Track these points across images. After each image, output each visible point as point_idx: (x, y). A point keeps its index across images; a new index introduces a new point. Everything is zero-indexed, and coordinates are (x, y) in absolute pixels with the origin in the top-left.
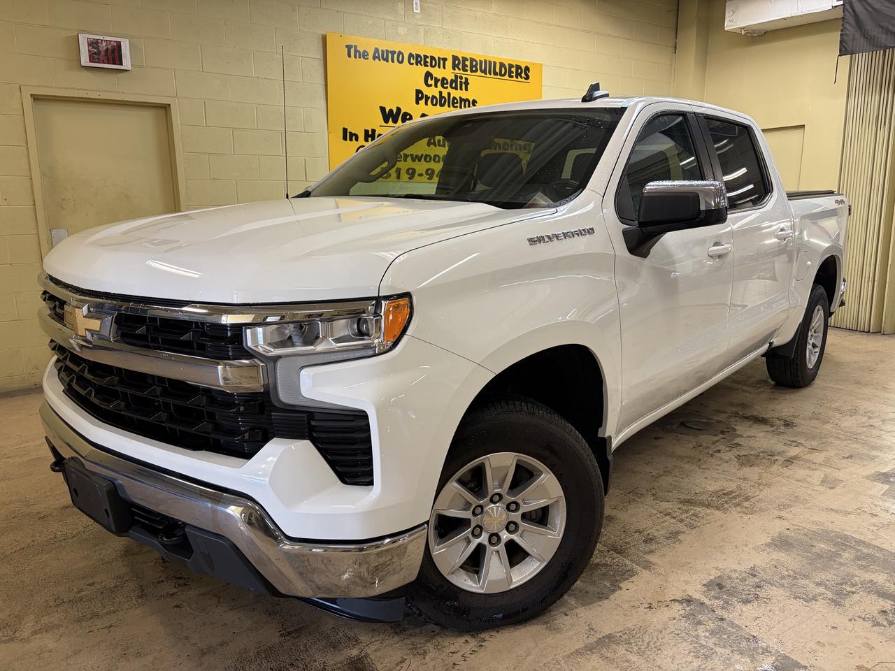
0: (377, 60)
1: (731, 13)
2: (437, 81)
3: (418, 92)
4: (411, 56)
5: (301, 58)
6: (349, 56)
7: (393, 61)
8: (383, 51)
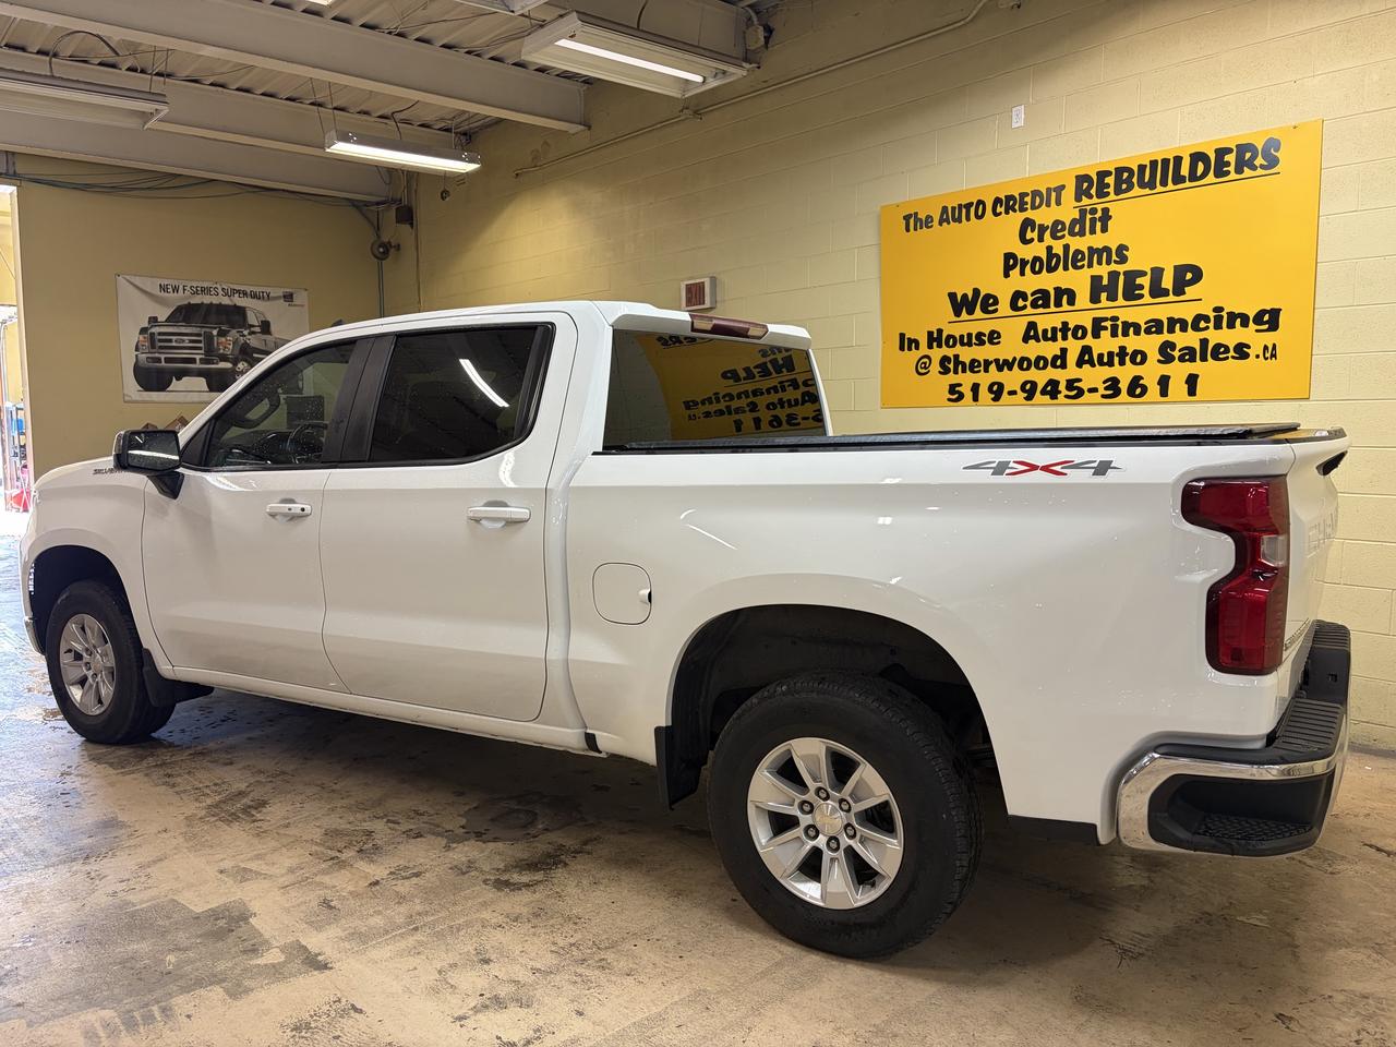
0: (945, 224)
2: (1042, 229)
3: (1009, 256)
4: (997, 202)
5: (856, 250)
6: (908, 230)
7: (969, 219)
8: (954, 209)
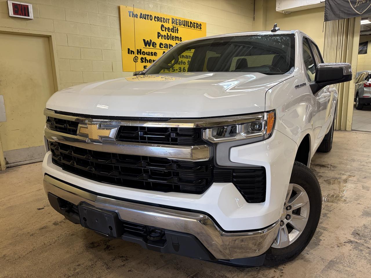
0: (141, 18)
1: (279, 4)
2: (166, 29)
3: (159, 33)
4: (155, 17)
5: (109, 16)
6: (130, 16)
7: (148, 19)
8: (144, 15)
